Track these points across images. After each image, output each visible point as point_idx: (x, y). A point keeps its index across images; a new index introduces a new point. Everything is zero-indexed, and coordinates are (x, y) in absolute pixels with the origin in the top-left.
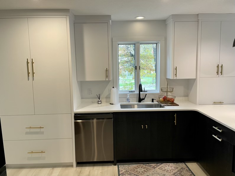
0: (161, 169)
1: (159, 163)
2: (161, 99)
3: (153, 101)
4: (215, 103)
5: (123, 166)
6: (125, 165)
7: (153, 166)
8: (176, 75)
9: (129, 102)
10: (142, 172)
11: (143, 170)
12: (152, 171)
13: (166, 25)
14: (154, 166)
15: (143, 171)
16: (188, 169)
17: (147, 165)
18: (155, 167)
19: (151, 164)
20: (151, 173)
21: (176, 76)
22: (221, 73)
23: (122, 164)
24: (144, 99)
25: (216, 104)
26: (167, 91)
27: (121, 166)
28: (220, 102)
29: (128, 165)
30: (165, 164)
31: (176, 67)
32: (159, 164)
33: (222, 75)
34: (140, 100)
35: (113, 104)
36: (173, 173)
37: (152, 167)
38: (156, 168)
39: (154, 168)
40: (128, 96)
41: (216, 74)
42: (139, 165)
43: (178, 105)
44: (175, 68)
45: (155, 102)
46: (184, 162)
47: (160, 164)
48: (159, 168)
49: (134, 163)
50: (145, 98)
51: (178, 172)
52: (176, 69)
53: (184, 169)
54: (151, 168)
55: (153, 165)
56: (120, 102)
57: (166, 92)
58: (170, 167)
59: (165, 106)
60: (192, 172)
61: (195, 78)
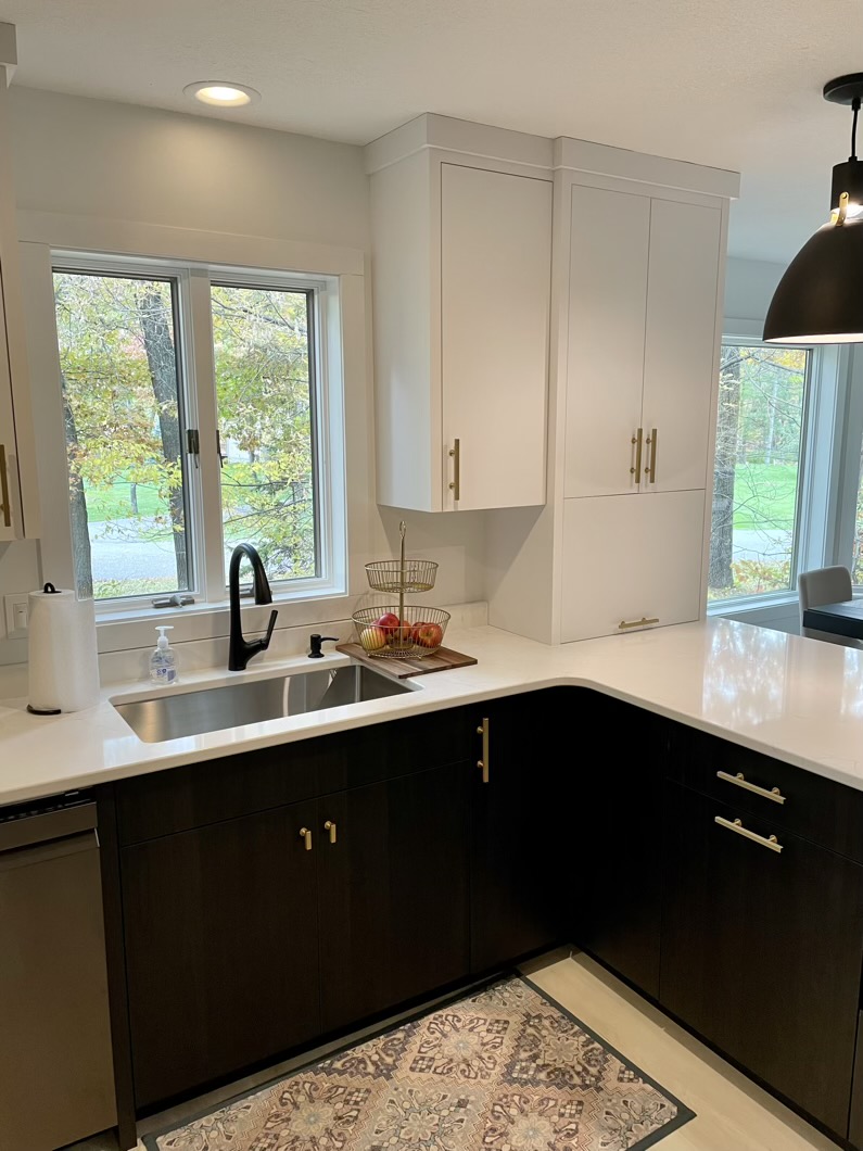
0: (422, 1064)
1: (395, 1026)
2: (371, 634)
3: (316, 651)
4: (625, 628)
5: (182, 1133)
6: (196, 1124)
7: (374, 1063)
8: (456, 486)
9: (172, 675)
10: (329, 1133)
11: (327, 1113)
12: (382, 1102)
13: (369, 176)
14: (381, 1059)
15: (331, 1123)
16: (557, 1014)
17: (338, 1065)
18: (389, 1060)
19: (357, 1052)
20: (382, 1120)
21: (457, 498)
22: (652, 471)
23: (171, 1115)
24: (263, 645)
25: (629, 629)
26: (402, 583)
27: (171, 1136)
28: (644, 621)
29: (217, 1114)
30: (431, 1016)
31: (457, 441)
32: (400, 1035)
33: (652, 481)
34: (240, 654)
35: (58, 712)
36: (498, 1068)
37: (371, 1069)
38: (395, 1067)
39: (388, 1077)
40: (163, 639)
41: (630, 478)
42: (285, 1084)
43: (475, 662)
44: (452, 447)
45: (333, 658)
46: (519, 975)
47: (409, 1034)
48: (415, 1061)
49: (249, 1081)
50: (268, 640)
51: (523, 1055)
52: (456, 453)
53: (539, 1017)
54: (367, 1082)
55: (370, 1050)
56: (106, 682)
57: (393, 589)
58: (465, 1035)
59: (412, 675)
60: (585, 1029)
61: (540, 502)
